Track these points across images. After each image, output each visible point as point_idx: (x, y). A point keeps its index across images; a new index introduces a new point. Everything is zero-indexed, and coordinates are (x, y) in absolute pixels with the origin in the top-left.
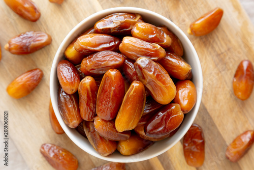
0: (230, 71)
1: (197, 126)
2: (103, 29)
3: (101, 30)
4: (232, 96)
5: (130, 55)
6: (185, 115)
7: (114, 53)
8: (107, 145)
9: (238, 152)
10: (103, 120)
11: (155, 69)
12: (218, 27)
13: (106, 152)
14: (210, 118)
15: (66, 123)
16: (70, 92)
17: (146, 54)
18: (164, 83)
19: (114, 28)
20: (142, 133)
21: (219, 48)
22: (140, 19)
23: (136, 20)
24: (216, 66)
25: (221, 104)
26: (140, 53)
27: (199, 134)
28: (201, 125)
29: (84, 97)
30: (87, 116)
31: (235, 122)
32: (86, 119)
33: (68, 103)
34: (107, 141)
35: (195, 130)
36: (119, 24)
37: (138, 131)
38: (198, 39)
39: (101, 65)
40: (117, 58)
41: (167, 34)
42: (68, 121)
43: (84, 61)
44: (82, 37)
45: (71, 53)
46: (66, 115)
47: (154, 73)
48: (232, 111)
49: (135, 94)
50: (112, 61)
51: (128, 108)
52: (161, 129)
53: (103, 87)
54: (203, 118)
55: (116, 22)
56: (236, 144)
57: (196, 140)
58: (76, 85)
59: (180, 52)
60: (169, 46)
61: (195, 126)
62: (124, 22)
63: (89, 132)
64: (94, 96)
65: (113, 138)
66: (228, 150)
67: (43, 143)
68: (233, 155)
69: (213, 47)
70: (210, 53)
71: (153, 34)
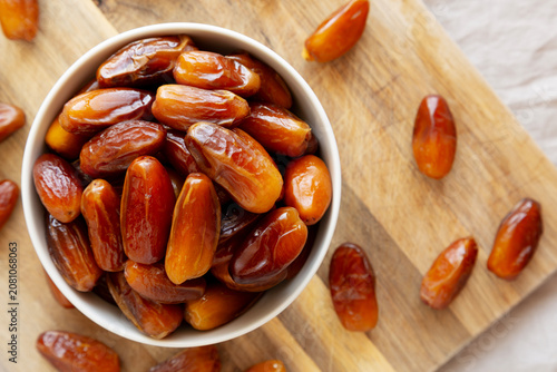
0: (404, 123)
1: (352, 246)
2: (114, 78)
3: (109, 79)
4: (417, 173)
5: (176, 121)
6: (310, 228)
7: (141, 124)
8: (161, 316)
9: (444, 287)
10: (140, 265)
11: (229, 144)
12: (365, 34)
13: (162, 330)
14: (379, 226)
15: (70, 282)
16: (65, 219)
17: (208, 114)
18: (251, 168)
19: (137, 72)
20: (228, 278)
21: (373, 78)
22: (188, 44)
23: (180, 49)
24: (374, 116)
25: (396, 194)
26: (195, 115)
27: (359, 262)
28: (361, 243)
29: (94, 223)
30: (108, 262)
31: (431, 225)
32: (107, 267)
33: (69, 242)
34: (158, 307)
35: (351, 256)
36: (145, 62)
37: (220, 276)
38: (328, 68)
39: (117, 152)
40: (147, 133)
41: (249, 67)
42: (72, 277)
43: (84, 151)
44: (73, 100)
45: (58, 137)
46: (66, 267)
47: (227, 152)
48: (420, 203)
49: (194, 200)
50: (137, 140)
51: (183, 233)
52: (263, 263)
53: (130, 197)
54: (364, 228)
55: (138, 58)
56: (437, 271)
57: (355, 276)
58: (75, 202)
59: (285, 100)
60: (255, 91)
61: (348, 248)
62: (155, 56)
63: (120, 293)
64: (115, 218)
65: (169, 299)
66: (422, 286)
67: (41, 331)
68: (434, 294)
69: (361, 79)
70: (358, 93)
71: (217, 71)
